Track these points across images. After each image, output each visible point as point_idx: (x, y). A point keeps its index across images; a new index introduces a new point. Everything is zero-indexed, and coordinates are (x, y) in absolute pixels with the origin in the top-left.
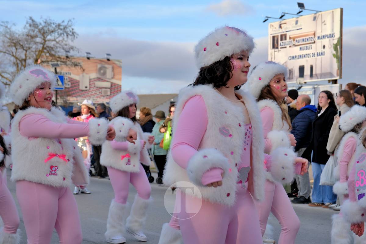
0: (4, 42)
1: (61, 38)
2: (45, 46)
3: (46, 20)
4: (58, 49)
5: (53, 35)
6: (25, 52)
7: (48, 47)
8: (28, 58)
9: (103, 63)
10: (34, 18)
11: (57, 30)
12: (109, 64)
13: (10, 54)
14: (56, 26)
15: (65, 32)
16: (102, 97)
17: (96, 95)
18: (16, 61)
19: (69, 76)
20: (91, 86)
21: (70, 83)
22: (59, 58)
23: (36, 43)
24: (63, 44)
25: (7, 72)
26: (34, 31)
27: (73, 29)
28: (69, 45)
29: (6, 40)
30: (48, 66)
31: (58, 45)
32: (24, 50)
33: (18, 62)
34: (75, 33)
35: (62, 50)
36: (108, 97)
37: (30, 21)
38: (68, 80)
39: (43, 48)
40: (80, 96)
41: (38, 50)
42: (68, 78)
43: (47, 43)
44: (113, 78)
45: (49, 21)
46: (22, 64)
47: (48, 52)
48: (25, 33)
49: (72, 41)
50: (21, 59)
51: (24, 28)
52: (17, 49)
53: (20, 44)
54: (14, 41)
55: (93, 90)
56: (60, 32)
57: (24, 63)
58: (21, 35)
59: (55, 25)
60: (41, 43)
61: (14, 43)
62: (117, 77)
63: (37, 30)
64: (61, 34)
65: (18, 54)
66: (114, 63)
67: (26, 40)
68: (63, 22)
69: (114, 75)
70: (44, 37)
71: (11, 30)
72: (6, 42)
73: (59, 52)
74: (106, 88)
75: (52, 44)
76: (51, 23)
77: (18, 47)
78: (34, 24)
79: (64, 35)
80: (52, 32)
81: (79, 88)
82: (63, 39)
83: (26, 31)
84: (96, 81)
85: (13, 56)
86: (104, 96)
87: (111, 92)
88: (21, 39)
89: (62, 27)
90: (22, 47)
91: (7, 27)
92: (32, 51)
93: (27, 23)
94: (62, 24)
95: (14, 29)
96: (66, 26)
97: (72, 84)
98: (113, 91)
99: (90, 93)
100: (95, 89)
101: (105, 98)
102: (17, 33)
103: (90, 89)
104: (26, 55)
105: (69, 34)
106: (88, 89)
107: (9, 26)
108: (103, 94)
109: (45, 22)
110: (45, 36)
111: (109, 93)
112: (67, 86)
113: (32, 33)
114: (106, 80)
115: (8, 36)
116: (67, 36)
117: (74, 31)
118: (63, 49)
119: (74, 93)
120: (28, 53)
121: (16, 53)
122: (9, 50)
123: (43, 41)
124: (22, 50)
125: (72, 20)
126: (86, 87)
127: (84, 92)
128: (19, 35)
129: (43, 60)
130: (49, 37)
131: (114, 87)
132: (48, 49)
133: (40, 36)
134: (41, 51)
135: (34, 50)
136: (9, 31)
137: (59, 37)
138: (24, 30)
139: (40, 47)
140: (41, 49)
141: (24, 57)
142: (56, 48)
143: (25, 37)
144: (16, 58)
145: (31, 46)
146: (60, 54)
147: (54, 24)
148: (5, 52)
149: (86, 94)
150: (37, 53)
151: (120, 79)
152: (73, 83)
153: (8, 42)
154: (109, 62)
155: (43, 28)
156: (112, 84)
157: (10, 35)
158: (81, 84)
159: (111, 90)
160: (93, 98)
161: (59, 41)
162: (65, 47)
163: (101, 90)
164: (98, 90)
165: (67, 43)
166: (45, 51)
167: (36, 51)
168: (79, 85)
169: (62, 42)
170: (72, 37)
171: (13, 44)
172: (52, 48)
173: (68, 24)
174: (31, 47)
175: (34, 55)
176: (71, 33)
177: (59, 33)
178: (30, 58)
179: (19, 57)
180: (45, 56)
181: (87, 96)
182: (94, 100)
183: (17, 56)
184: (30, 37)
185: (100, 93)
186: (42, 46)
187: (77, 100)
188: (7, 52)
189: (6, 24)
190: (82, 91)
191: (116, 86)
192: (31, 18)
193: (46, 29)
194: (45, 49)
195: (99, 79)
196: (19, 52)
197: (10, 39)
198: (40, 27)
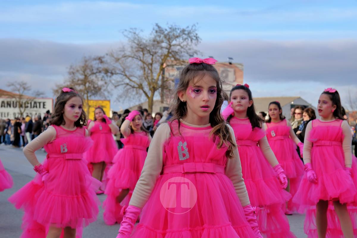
0: (132, 47)
1: (185, 43)
2: (170, 51)
3: (172, 26)
4: (183, 54)
5: (178, 40)
6: (151, 56)
7: (173, 51)
8: (154, 62)
9: (226, 66)
10: (160, 25)
11: (182, 35)
12: (231, 67)
13: (137, 59)
14: (181, 32)
15: (190, 37)
18: (144, 65)
22: (184, 62)
23: (162, 48)
24: (187, 49)
25: (135, 75)
26: (160, 37)
27: (197, 34)
28: (193, 49)
29: (135, 45)
30: (172, 69)
31: (182, 50)
32: (151, 55)
33: (145, 66)
34: (199, 37)
35: (186, 55)
37: (156, 28)
39: (169, 52)
41: (164, 54)
43: (172, 47)
44: (234, 81)
45: (174, 27)
46: (149, 68)
47: (173, 56)
48: (152, 39)
49: (196, 45)
50: (147, 63)
51: (151, 34)
52: (144, 54)
53: (146, 49)
54: (142, 47)
56: (185, 36)
57: (150, 67)
58: (149, 40)
59: (180, 30)
60: (166, 48)
61: (141, 48)
62: (238, 80)
63: (162, 36)
64: (185, 39)
65: (145, 58)
66: (236, 67)
67: (153, 45)
68: (188, 27)
69: (236, 78)
70: (169, 42)
71: (139, 36)
72: (134, 47)
73: (183, 56)
75: (176, 49)
76: (176, 29)
77: (145, 52)
78: (161, 31)
79: (188, 40)
80: (177, 37)
82: (188, 44)
83: (153, 36)
85: (141, 60)
88: (148, 44)
89: (186, 32)
90: (149, 52)
91: (135, 33)
92: (158, 56)
93: (154, 29)
94: (187, 29)
95: (141, 35)
96: (190, 31)
102: (144, 39)
104: (152, 59)
105: (193, 39)
107: (137, 33)
109: (170, 28)
110: (171, 41)
113: (158, 39)
114: (228, 83)
115: (136, 42)
116: (191, 40)
117: (197, 36)
118: (187, 53)
120: (154, 57)
121: (143, 58)
122: (137, 55)
123: (168, 46)
124: (149, 54)
125: (196, 25)
128: (146, 41)
129: (169, 64)
130: (174, 42)
132: (173, 53)
133: (165, 40)
134: (167, 56)
135: (160, 55)
136: (137, 37)
137: (183, 42)
138: (151, 36)
139: (165, 51)
140: (166, 53)
141: (150, 62)
142: (180, 52)
143: (152, 42)
144: (144, 63)
145: (157, 50)
146: (184, 58)
147: (178, 29)
148: (133, 57)
150: (163, 57)
151: (242, 82)
153: (136, 48)
154: (231, 65)
155: (168, 34)
157: (138, 40)
161: (184, 45)
162: (189, 51)
165: (191, 47)
166: (170, 55)
167: (161, 56)
169: (187, 47)
170: (196, 41)
171: (141, 50)
172: (177, 53)
173: (192, 29)
174: (157, 52)
175: (160, 60)
176: (194, 38)
177: (184, 38)
178: (156, 62)
179: (146, 62)
180: (170, 60)
183: (144, 60)
184: (156, 43)
186: (167, 50)
188: (135, 57)
189: (134, 31)
192: (157, 25)
193: (171, 34)
194: (171, 53)
196: (146, 57)
197: (138, 45)
198: (166, 32)
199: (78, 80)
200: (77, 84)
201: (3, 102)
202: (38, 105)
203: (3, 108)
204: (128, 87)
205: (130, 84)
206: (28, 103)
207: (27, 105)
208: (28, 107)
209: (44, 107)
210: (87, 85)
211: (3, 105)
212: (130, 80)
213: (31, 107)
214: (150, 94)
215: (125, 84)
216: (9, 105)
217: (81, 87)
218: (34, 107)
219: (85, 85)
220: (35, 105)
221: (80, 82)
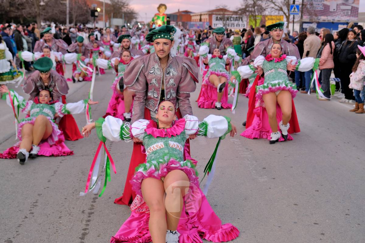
16: (345, 16)
17: (341, 15)
19: (323, 2)
20: (337, 9)
21: (323, 7)
36: (349, 16)
38: (322, 5)
40: (329, 15)
42: (322, 4)
44: (353, 3)
55: (339, 12)
62: (356, 2)
69: (354, 1)
74: (348, 10)
81: (329, 10)
84: (341, 5)
86: (346, 15)
87: (351, 13)
97: (324, 8)
98: (352, 12)
99: (337, 14)
100: (340, 10)
101: (347, 16)
103: (336, 11)
106: (335, 10)
108: (345, 14)
111: (350, 13)
112: (322, 9)
114: (348, 4)
119: (325, 14)
126: (334, 10)
127: (332, 13)
131: (353, 9)
149: (334, 14)
151: (358, 4)
152: (326, 7)
156: (352, 7)
158: (331, 8)
159: (351, 11)
160: (338, 17)
163: (344, 11)
164: (342, 11)
168: (329, 8)
181: (335, 15)
182: (339, 18)
185: (343, 13)
187: (327, 18)
190: (331, 12)
191: (355, 8)
195: (343, 4)
199: (249, 5)
200: (249, 7)
201: (217, 18)
202: (238, 19)
203: (217, 21)
204: (274, 9)
205: (274, 8)
206: (232, 18)
207: (231, 19)
208: (232, 20)
209: (242, 20)
210: (256, 8)
211: (217, 19)
212: (275, 5)
213: (234, 20)
214: (287, 15)
215: (271, 8)
216: (221, 19)
217: (250, 9)
218: (236, 20)
219: (254, 8)
220: (236, 19)
221: (250, 6)
